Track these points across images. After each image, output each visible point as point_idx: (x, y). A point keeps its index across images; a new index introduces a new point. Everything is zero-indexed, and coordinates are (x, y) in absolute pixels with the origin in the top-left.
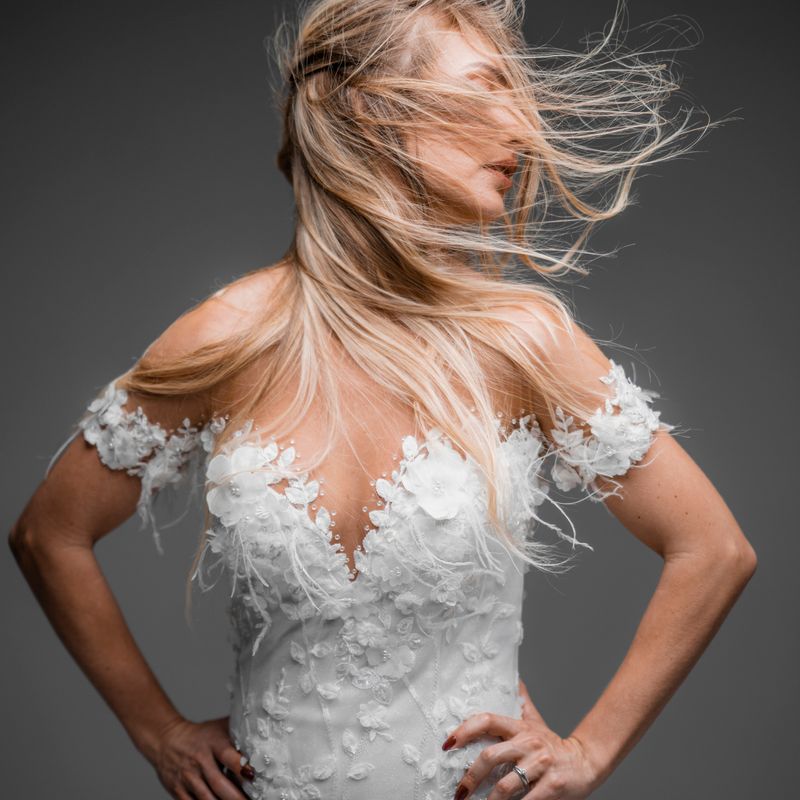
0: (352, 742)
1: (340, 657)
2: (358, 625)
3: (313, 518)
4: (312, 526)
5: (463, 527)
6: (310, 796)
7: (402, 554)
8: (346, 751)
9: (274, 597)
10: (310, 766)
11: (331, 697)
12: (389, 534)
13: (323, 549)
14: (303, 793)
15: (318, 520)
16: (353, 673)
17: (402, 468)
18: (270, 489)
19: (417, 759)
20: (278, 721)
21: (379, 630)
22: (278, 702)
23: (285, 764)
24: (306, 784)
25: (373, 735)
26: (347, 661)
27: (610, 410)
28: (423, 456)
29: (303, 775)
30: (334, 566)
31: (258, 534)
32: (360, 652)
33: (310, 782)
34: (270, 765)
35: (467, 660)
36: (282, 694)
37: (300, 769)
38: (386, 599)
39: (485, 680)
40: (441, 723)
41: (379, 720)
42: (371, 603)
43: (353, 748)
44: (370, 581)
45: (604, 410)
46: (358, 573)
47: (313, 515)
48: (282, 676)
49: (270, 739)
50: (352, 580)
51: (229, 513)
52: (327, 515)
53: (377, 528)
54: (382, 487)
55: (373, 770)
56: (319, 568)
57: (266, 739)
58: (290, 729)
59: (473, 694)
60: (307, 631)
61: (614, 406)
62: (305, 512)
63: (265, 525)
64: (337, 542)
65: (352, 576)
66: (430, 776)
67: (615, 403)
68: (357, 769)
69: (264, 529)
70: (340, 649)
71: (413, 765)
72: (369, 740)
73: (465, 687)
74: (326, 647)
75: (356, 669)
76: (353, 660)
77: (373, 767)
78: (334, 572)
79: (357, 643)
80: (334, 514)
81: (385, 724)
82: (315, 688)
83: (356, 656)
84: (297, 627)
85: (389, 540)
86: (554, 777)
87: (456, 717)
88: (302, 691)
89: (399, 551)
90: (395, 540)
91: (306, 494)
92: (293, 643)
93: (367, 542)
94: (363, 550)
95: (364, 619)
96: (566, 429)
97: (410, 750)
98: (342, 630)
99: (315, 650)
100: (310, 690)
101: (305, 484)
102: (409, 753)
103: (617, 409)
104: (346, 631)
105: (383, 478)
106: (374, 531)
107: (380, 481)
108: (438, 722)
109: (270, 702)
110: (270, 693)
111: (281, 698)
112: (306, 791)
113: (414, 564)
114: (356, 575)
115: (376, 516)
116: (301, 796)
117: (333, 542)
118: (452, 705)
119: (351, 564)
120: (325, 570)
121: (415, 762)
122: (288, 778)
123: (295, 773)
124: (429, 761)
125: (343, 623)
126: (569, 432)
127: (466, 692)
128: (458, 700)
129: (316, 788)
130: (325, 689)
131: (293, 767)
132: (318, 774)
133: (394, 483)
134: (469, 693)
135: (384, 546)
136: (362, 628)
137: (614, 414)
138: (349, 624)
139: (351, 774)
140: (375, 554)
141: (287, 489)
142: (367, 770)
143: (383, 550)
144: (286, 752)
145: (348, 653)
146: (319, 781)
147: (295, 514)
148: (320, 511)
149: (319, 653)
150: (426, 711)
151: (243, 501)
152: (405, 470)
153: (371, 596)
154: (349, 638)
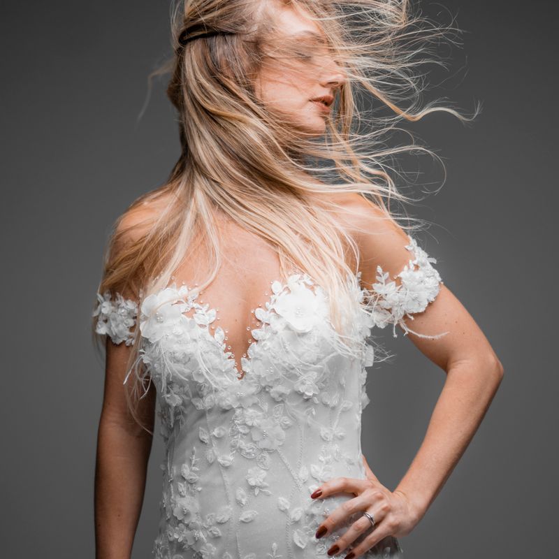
0: (243, 497)
1: (233, 436)
2: (245, 412)
3: (213, 334)
4: (211, 339)
5: (316, 338)
6: (214, 535)
7: (274, 358)
8: (239, 503)
9: (186, 394)
10: (213, 514)
11: (228, 465)
12: (265, 345)
13: (219, 355)
14: (209, 533)
15: (216, 336)
16: (242, 447)
17: (273, 300)
18: (183, 316)
19: (288, 508)
20: (191, 484)
21: (260, 414)
22: (191, 470)
23: (197, 513)
24: (210, 526)
25: (257, 491)
26: (238, 438)
27: (412, 267)
28: (286, 292)
29: (209, 520)
30: (227, 368)
31: (175, 346)
32: (247, 431)
33: (214, 525)
34: (187, 515)
35: (323, 439)
36: (194, 465)
37: (207, 517)
38: (264, 390)
39: (335, 454)
40: (305, 483)
41: (261, 481)
42: (253, 394)
43: (244, 501)
44: (252, 379)
45: (409, 268)
46: (244, 373)
47: (212, 332)
48: (193, 453)
49: (187, 496)
50: (239, 378)
51: (154, 334)
52: (222, 333)
53: (257, 341)
54: (259, 313)
55: (257, 515)
56: (217, 369)
57: (184, 497)
58: (200, 489)
59: (327, 463)
60: (209, 418)
61: (415, 265)
62: (206, 330)
63: (180, 339)
64: (229, 351)
65: (240, 376)
66: (297, 519)
67: (415, 262)
68: (246, 515)
69: (179, 342)
70: (233, 430)
71: (285, 512)
72: (254, 494)
73: (321, 458)
74: (223, 430)
75: (244, 444)
76: (242, 437)
77: (257, 513)
78: (227, 372)
79: (245, 424)
80: (227, 332)
81: (265, 484)
82: (216, 459)
83: (244, 434)
84: (202, 414)
85: (265, 349)
86: (391, 519)
87: (316, 479)
88: (208, 461)
89: (272, 356)
90: (269, 349)
91: (207, 318)
92: (200, 428)
93: (250, 351)
94: (247, 357)
95: (249, 407)
96: (384, 282)
97: (283, 501)
98: (234, 416)
99: (216, 432)
100: (213, 460)
101: (207, 311)
102: (282, 503)
103: (417, 267)
104: (236, 417)
105: (260, 307)
106: (255, 343)
107: (258, 309)
108: (303, 482)
109: (186, 471)
110: (186, 465)
111: (194, 468)
112: (211, 531)
113: (283, 364)
114: (243, 375)
115: (256, 333)
116: (208, 535)
117: (226, 351)
118: (313, 470)
119: (239, 367)
120: (221, 371)
121: (286, 510)
122: (199, 523)
123: (203, 519)
124: (296, 509)
125: (234, 412)
126: (386, 284)
127: (322, 462)
128: (317, 468)
129: (218, 529)
130: (224, 459)
131: (201, 515)
132: (219, 519)
133: (267, 310)
134: (324, 462)
135: (262, 353)
136: (247, 413)
137: (414, 271)
138: (238, 412)
139: (242, 519)
140: (256, 359)
141: (194, 315)
142: (253, 515)
143: (261, 356)
144: (197, 505)
145: (239, 432)
146: (220, 524)
147: (199, 331)
148: (217, 329)
149: (219, 434)
150: (294, 474)
151: (165, 324)
152: (275, 301)
153: (253, 390)
154: (238, 422)
